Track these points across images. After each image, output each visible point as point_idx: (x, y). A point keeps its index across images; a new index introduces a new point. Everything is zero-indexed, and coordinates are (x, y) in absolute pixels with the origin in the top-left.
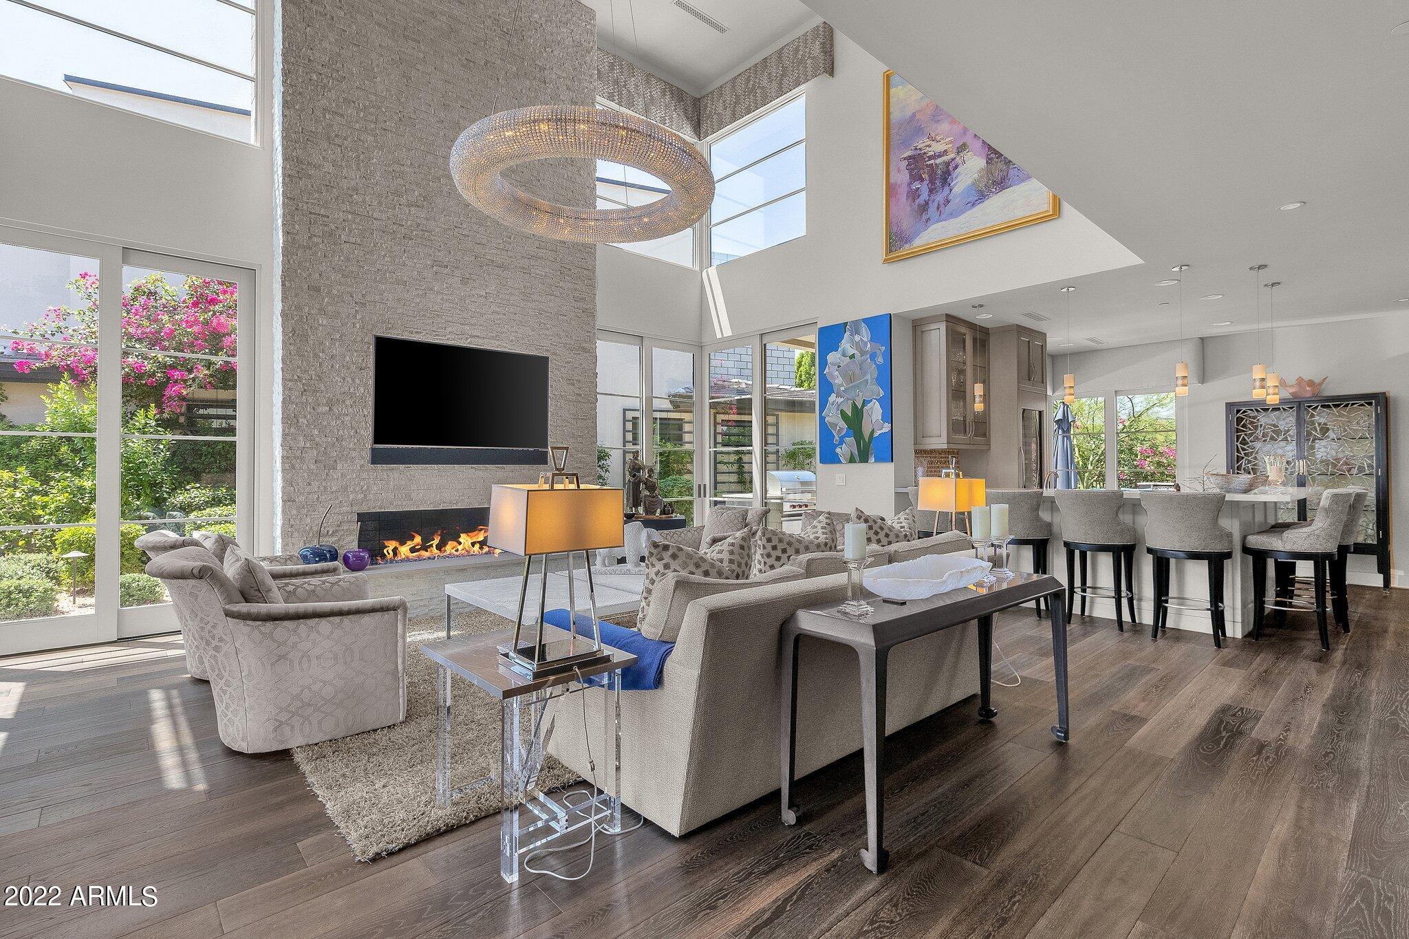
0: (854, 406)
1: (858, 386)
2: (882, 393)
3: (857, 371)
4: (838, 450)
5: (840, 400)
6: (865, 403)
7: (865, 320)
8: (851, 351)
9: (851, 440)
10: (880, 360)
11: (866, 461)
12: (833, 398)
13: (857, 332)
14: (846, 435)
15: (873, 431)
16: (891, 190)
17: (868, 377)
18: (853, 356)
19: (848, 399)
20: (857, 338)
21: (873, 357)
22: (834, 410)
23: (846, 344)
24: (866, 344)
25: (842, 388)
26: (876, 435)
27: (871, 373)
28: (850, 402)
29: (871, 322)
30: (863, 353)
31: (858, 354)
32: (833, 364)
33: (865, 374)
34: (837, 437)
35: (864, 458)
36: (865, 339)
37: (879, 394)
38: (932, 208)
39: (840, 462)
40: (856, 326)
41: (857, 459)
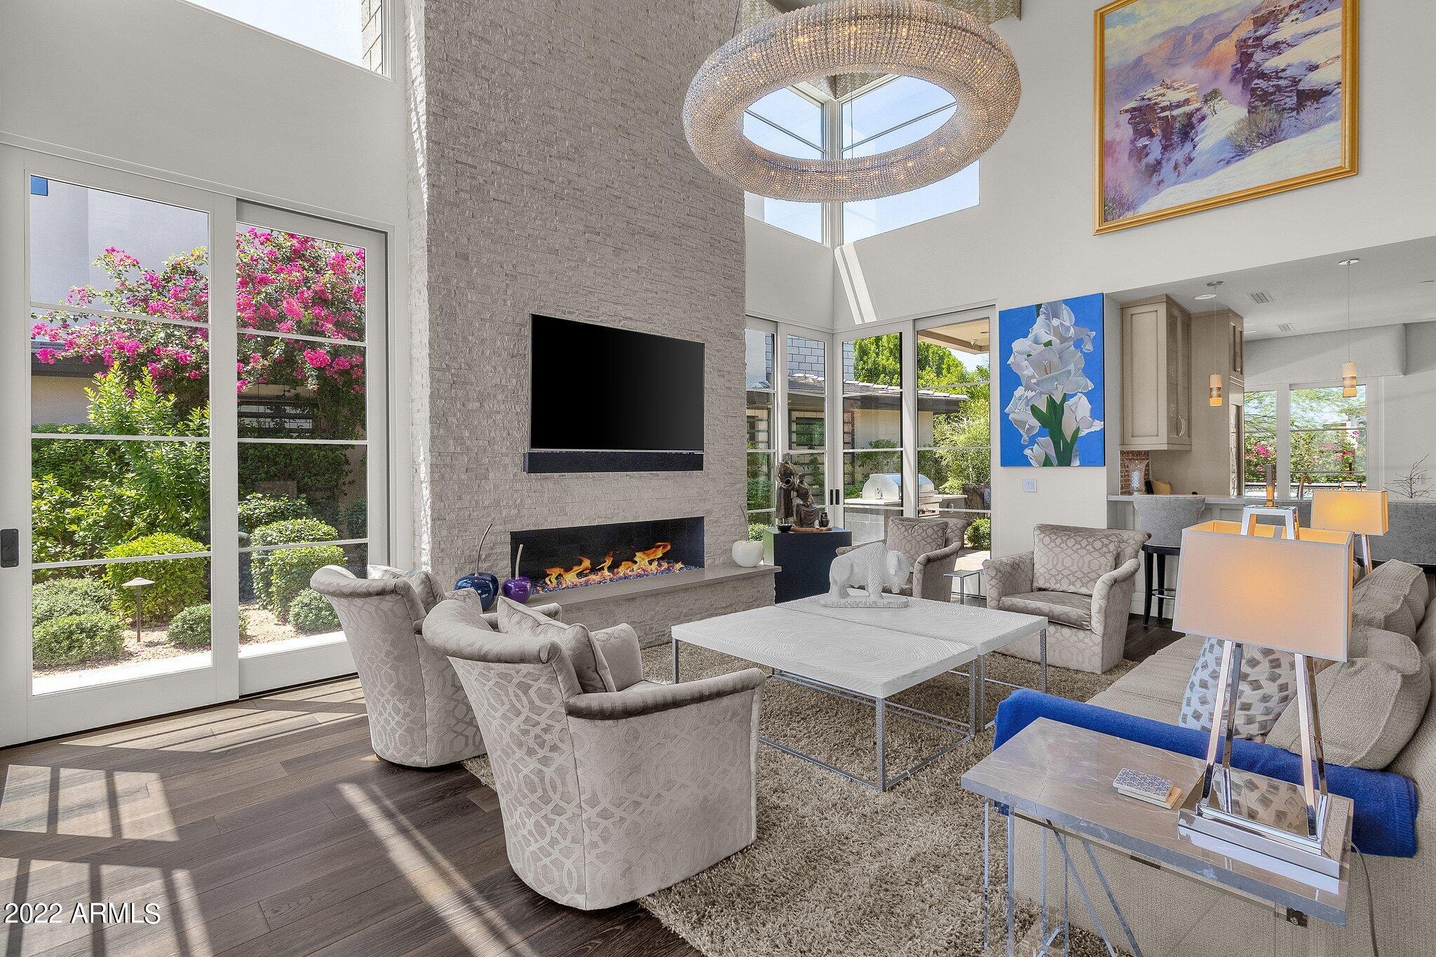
0: (1051, 402)
1: (1056, 378)
2: (1091, 386)
3: (1055, 360)
4: (1027, 452)
5: (1030, 394)
6: (1065, 398)
7: (1066, 302)
8: (1046, 338)
9: (1047, 440)
10: (1089, 347)
11: (1068, 464)
12: (1019, 392)
13: (1056, 315)
14: (1040, 434)
15: (1078, 430)
16: (1106, 150)
17: (1072, 367)
18: (1049, 344)
19: (1042, 393)
20: (1055, 322)
21: (1078, 344)
22: (1021, 405)
23: (1039, 329)
24: (1068, 329)
25: (1034, 381)
26: (1082, 434)
27: (1076, 362)
28: (1045, 397)
29: (1074, 304)
30: (1063, 339)
31: (1055, 340)
32: (1020, 353)
33: (1067, 364)
34: (1025, 437)
35: (1064, 460)
36: (1067, 324)
37: (1087, 385)
38: (1167, 168)
39: (1029, 464)
40: (1054, 309)
41: (1055, 461)
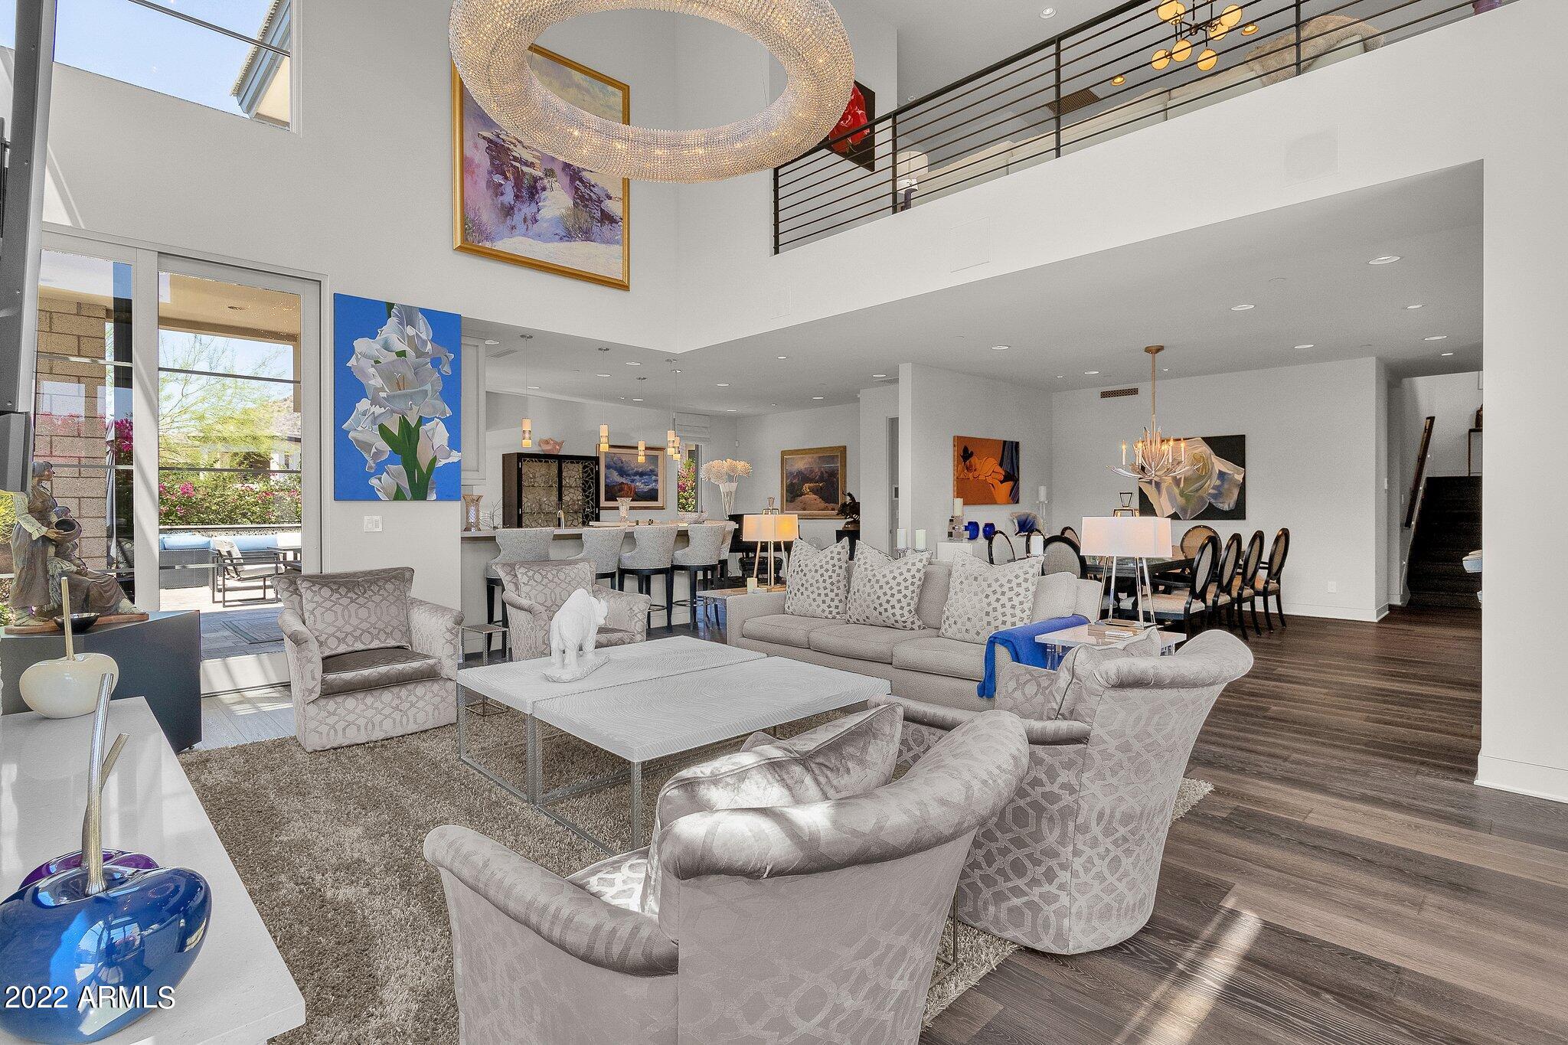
0: (404, 423)
1: (411, 396)
2: (449, 413)
3: (410, 375)
4: (374, 482)
5: (378, 410)
6: (421, 421)
7: (427, 313)
8: (401, 346)
9: (398, 468)
10: (447, 369)
11: (424, 498)
12: (363, 405)
13: (411, 322)
14: (389, 461)
15: (434, 460)
16: (466, 164)
17: (428, 387)
18: (402, 354)
19: (393, 411)
20: (410, 331)
21: (436, 362)
22: (366, 422)
23: (390, 330)
24: (424, 343)
25: (383, 394)
26: (441, 463)
27: (432, 384)
28: (397, 417)
29: (431, 316)
30: (420, 354)
31: (411, 353)
32: (365, 356)
33: (423, 382)
34: (371, 462)
35: (419, 492)
36: (424, 337)
37: (444, 412)
38: (518, 217)
39: (377, 498)
40: (408, 315)
41: (409, 495)
